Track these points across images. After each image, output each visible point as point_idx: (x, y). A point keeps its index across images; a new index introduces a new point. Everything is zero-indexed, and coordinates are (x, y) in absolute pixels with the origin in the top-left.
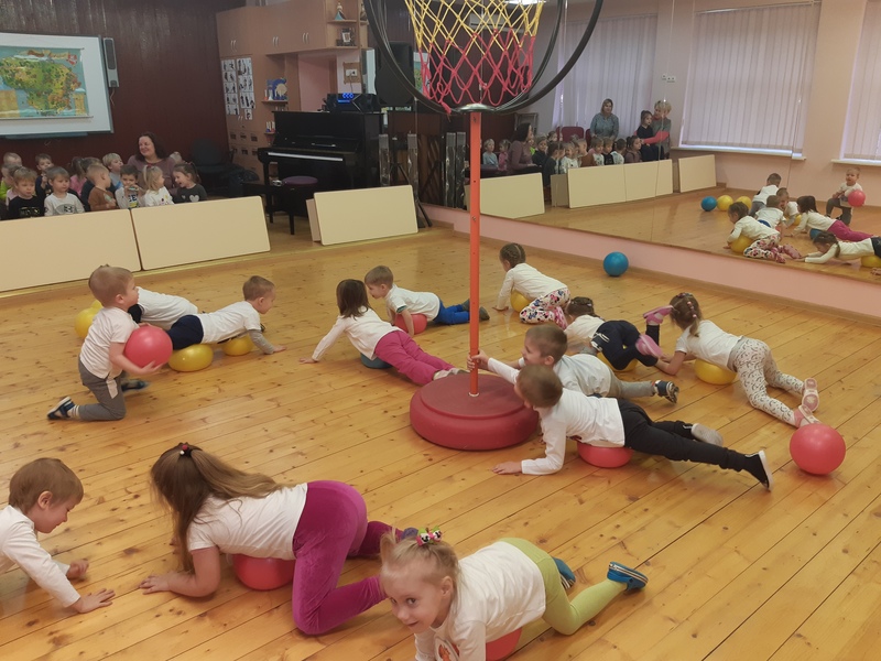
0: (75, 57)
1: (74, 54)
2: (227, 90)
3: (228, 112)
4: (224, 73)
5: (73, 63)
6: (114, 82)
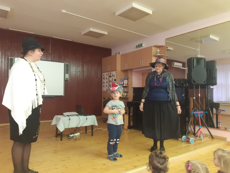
2: (104, 83)
3: (103, 90)
4: (103, 77)
6: (67, 78)
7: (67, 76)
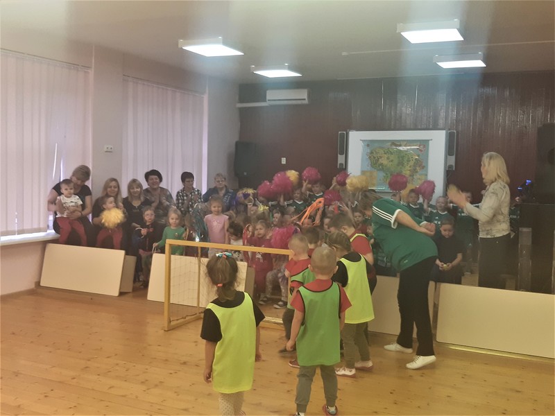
0: (424, 146)
1: (424, 144)
5: (421, 151)
6: (450, 167)
7: (452, 160)
